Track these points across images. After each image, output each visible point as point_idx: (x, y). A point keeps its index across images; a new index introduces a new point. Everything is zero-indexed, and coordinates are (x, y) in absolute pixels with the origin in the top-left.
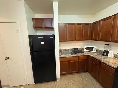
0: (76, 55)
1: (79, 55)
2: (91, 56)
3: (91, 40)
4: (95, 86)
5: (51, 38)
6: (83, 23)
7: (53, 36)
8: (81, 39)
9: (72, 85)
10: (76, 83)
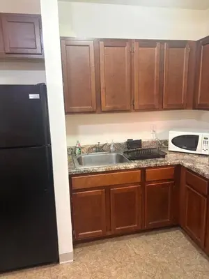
0: (132, 165)
1: (143, 164)
2: (187, 165)
3: (194, 108)
4: (193, 267)
5: (32, 96)
6: (162, 42)
7: (41, 89)
8: (156, 102)
9: (114, 273)
10: (129, 266)
